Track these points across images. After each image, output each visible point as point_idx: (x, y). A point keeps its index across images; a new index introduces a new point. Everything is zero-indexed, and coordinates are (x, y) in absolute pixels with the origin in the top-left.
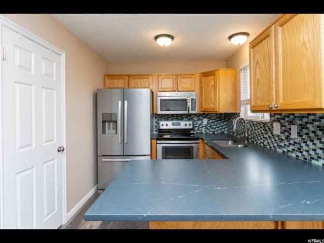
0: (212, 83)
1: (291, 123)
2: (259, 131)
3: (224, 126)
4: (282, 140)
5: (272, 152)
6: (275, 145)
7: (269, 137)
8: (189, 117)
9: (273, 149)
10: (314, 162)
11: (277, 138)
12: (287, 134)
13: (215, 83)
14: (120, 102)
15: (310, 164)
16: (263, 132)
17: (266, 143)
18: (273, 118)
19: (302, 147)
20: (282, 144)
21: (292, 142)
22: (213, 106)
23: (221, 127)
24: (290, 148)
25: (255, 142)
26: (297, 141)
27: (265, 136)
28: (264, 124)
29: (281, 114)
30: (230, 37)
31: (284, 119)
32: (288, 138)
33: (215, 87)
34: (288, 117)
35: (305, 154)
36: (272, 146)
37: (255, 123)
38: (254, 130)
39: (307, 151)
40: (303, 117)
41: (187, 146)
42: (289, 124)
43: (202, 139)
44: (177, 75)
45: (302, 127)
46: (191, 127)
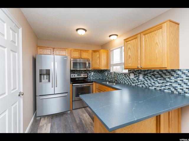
0: (98, 56)
1: (140, 73)
2: (122, 77)
3: (100, 76)
4: (135, 80)
5: (129, 85)
6: (131, 82)
7: (128, 79)
8: (85, 72)
9: (130, 84)
10: (150, 88)
11: (132, 80)
12: (137, 78)
13: (100, 55)
14: (52, 63)
15: (149, 89)
16: (124, 77)
17: (126, 82)
18: (130, 72)
19: (145, 82)
20: (135, 82)
21: (140, 81)
22: (98, 66)
23: (99, 76)
24: (139, 83)
25: (119, 82)
26: (143, 80)
27: (125, 79)
28: (125, 74)
29: (134, 70)
30: (110, 36)
31: (136, 72)
33: (99, 57)
34: (138, 71)
35: (147, 85)
36: (129, 83)
37: (120, 74)
38: (119, 77)
39: (147, 84)
40: (145, 71)
41: (87, 86)
42: (138, 74)
43: (95, 82)
44: (81, 50)
45: (145, 75)
46: (86, 76)
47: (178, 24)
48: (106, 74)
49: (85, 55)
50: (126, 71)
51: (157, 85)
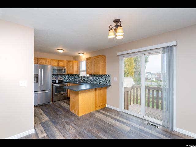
0: (71, 65)
2: (86, 79)
6: (90, 82)
7: (89, 80)
8: (61, 76)
11: (91, 80)
13: (72, 65)
14: (40, 70)
15: (97, 84)
17: (88, 82)
18: (90, 76)
22: (71, 72)
23: (72, 79)
24: (94, 82)
26: (95, 80)
28: (88, 77)
29: (92, 75)
30: (79, 54)
32: (93, 80)
37: (85, 77)
38: (84, 79)
39: (97, 82)
40: (96, 75)
42: (93, 77)
43: (69, 82)
44: (58, 60)
45: (96, 77)
46: (62, 79)
47: (106, 56)
48: (77, 77)
49: (61, 64)
50: (88, 75)
51: (100, 82)
